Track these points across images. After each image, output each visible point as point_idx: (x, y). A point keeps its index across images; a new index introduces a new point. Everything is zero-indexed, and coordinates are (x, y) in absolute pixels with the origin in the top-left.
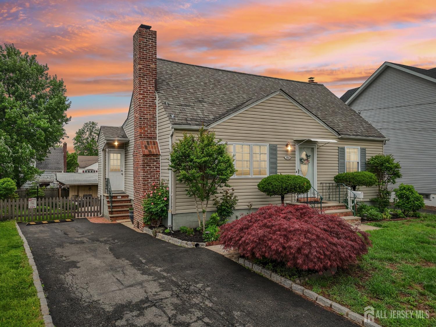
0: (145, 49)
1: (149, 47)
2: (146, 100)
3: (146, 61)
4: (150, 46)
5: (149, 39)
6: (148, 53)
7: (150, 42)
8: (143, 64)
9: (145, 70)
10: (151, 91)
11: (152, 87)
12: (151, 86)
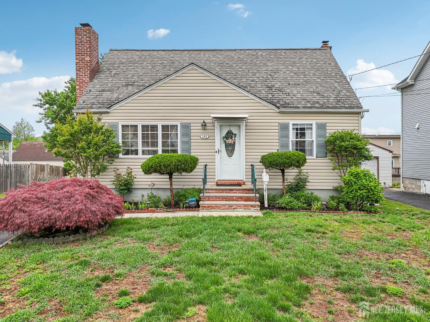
0: (80, 45)
1: (84, 43)
2: (82, 90)
3: (81, 55)
4: (85, 41)
5: (83, 35)
6: (83, 48)
7: (85, 38)
8: (79, 59)
10: (86, 82)
12: (86, 77)
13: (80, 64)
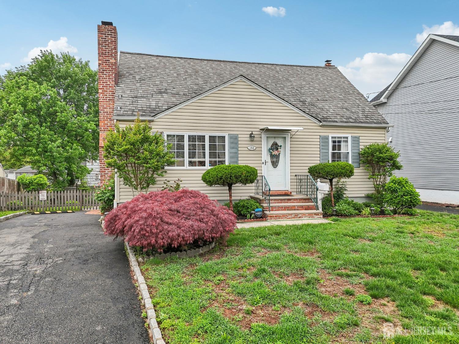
0: (104, 45)
1: (108, 43)
2: (105, 94)
3: (105, 56)
5: (108, 34)
6: (107, 49)
7: (110, 38)
8: (102, 60)
9: (104, 65)
10: (111, 85)
11: (112, 81)
13: (104, 66)
